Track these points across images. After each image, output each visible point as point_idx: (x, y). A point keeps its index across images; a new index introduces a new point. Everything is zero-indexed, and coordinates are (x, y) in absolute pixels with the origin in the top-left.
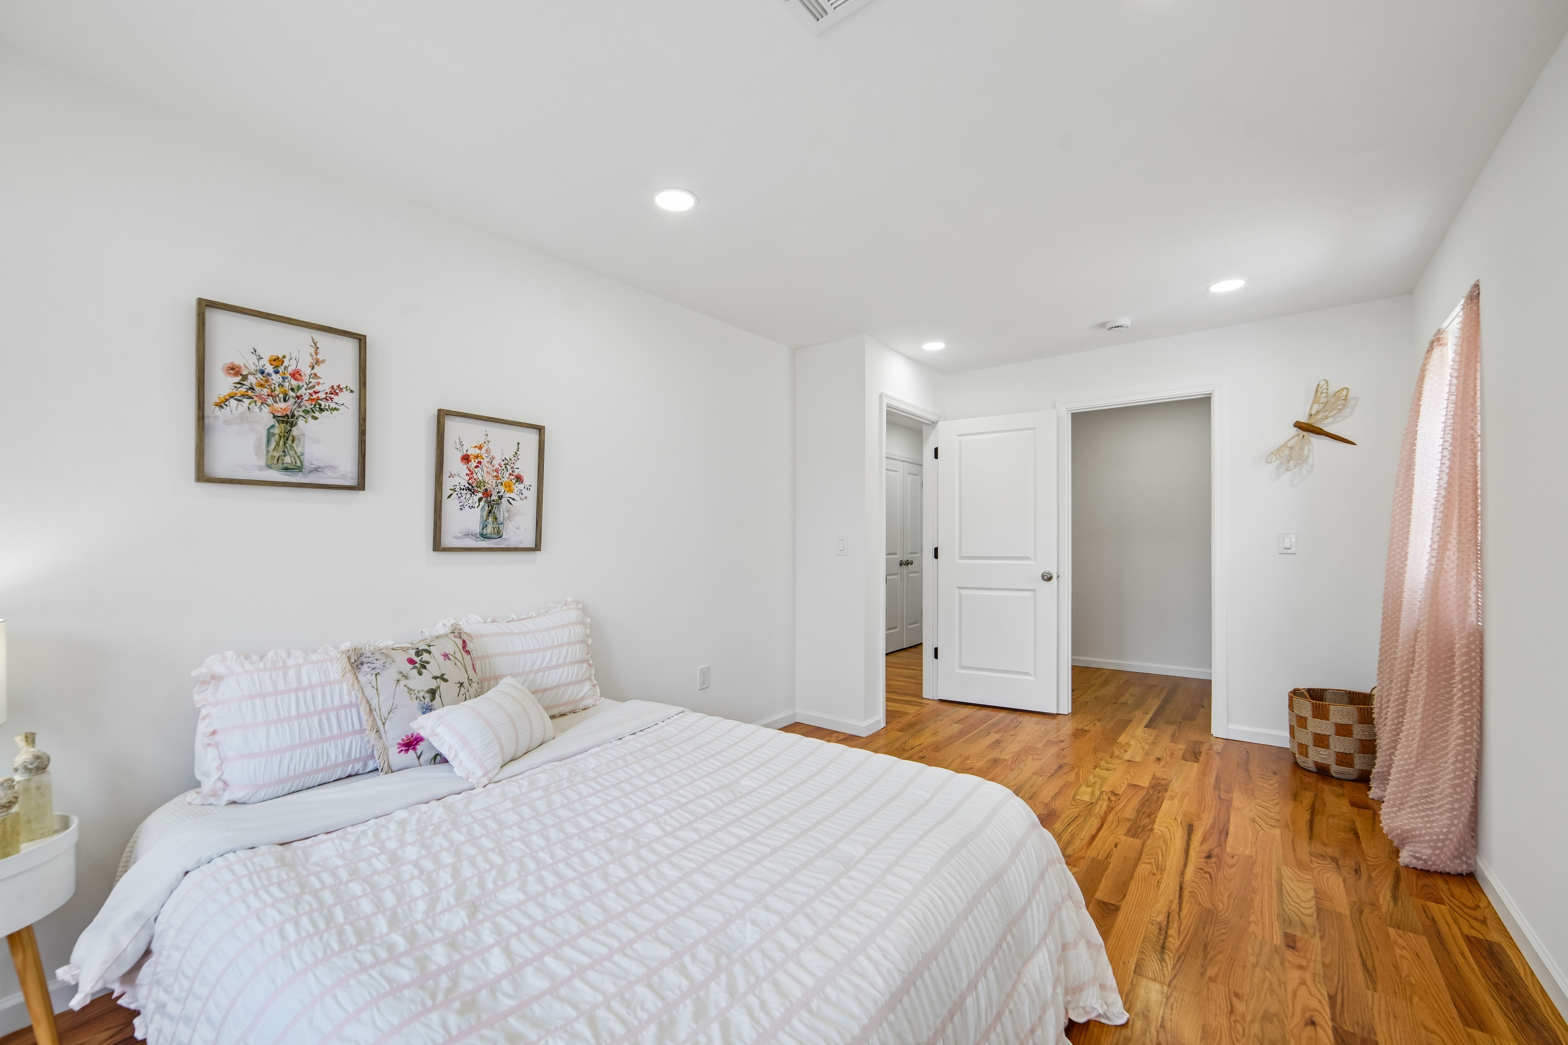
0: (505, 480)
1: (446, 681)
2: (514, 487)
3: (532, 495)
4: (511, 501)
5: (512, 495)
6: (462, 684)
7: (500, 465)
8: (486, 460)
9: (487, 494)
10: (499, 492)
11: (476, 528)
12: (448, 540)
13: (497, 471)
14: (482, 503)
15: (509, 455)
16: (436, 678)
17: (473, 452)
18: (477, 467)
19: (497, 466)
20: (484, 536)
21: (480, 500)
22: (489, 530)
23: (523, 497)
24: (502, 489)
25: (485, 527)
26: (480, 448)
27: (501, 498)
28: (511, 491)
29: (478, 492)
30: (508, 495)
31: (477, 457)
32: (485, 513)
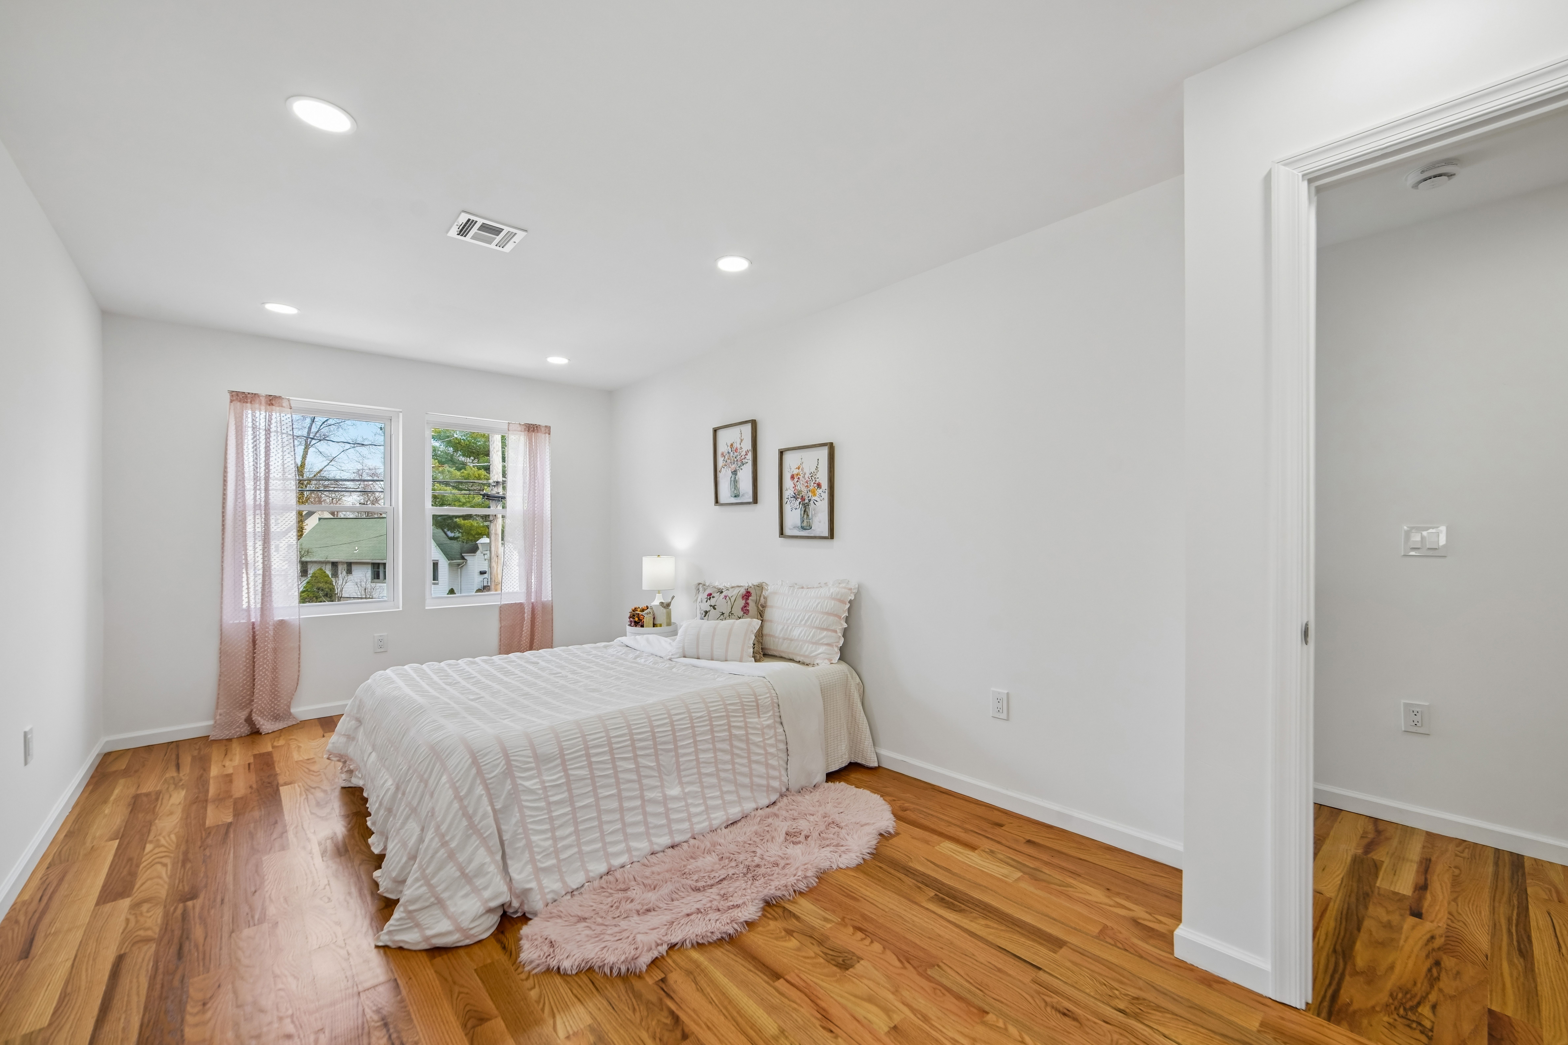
0: (812, 487)
1: (715, 609)
2: (816, 492)
3: (826, 496)
4: (815, 502)
5: (816, 498)
6: (723, 614)
7: (808, 478)
8: (802, 475)
9: (803, 499)
10: (809, 497)
11: (799, 523)
12: (788, 531)
13: (807, 482)
14: (801, 506)
15: (813, 470)
16: (711, 606)
17: (796, 472)
18: (797, 481)
19: (807, 479)
20: (803, 528)
21: (800, 503)
22: (805, 524)
23: (822, 498)
24: (810, 494)
25: (802, 522)
26: (799, 469)
27: (810, 500)
28: (815, 495)
29: (799, 498)
30: (814, 498)
31: (797, 475)
32: (803, 512)
